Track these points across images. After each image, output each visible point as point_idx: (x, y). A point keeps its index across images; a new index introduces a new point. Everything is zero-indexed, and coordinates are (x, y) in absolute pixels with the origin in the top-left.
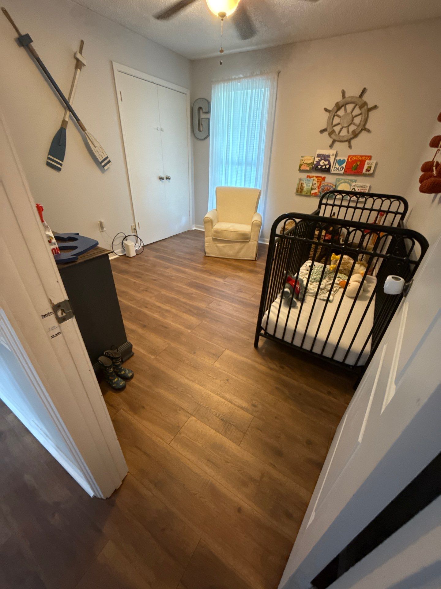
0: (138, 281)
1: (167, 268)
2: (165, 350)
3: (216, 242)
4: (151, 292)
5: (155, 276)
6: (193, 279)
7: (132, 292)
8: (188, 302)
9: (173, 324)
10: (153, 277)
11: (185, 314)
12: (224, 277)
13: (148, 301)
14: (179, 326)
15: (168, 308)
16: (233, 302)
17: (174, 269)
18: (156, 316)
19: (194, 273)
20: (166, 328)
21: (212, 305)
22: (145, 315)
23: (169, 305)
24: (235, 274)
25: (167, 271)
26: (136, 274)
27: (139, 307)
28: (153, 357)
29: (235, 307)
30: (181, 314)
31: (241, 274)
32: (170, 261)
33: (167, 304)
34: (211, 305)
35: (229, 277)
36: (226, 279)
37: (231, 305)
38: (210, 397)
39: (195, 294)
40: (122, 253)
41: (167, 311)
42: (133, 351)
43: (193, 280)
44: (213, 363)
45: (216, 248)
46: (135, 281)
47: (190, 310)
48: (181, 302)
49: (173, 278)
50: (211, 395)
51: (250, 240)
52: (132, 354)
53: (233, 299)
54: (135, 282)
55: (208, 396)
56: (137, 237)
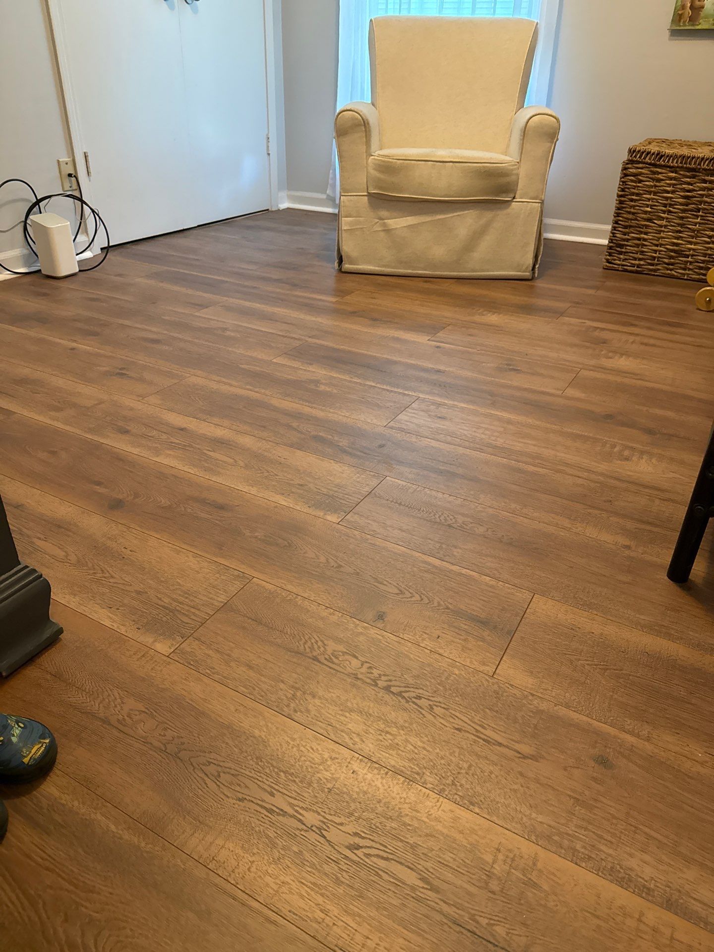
0: (84, 346)
1: (202, 306)
2: (226, 607)
3: (384, 213)
4: (142, 380)
5: (154, 329)
6: (310, 337)
7: (60, 382)
8: (307, 410)
9: (254, 490)
10: (150, 331)
11: (299, 453)
12: (433, 329)
13: (132, 409)
14: (282, 501)
15: (219, 433)
16: (493, 404)
17: (229, 309)
18: (169, 461)
19: (309, 318)
20: (222, 507)
21: (406, 418)
22: (118, 459)
23: (226, 423)
24: (468, 318)
25: (203, 313)
26: (79, 325)
27: (90, 430)
28: (163, 647)
29: (509, 422)
30: (281, 453)
31: (493, 318)
32: (212, 286)
33: (216, 420)
34: (402, 417)
35: (449, 328)
36: (440, 334)
37: (490, 416)
38: (534, 877)
39: (325, 384)
40: (27, 264)
41: (219, 443)
42: (56, 615)
43: (310, 340)
44: (490, 669)
45: (382, 234)
46: (74, 345)
47: (317, 439)
48: (276, 409)
49: (228, 333)
50: (540, 865)
51: (514, 198)
52: (47, 633)
53: (492, 394)
54: (73, 349)
55: (524, 871)
56: (83, 202)
